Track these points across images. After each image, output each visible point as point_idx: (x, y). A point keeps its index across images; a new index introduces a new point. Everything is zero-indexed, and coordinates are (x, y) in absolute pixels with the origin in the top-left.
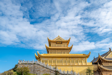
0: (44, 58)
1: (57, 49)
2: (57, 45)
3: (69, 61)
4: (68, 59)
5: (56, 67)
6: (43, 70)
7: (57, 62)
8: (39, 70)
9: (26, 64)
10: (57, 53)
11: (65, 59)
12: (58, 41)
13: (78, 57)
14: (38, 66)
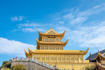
0: (35, 55)
1: (50, 44)
2: (49, 39)
3: (64, 58)
4: (63, 56)
5: (56, 65)
6: (39, 67)
7: (51, 60)
8: (34, 68)
9: (20, 61)
10: (50, 49)
11: (59, 56)
12: (50, 34)
13: (74, 54)
14: (33, 64)
